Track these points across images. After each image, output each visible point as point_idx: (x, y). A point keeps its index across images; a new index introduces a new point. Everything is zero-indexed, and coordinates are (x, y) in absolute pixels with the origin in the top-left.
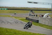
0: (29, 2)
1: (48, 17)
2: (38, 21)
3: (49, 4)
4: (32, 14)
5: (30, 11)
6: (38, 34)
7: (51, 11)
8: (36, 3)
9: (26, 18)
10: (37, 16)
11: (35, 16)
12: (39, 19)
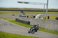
0: (19, 2)
1: (40, 18)
2: (29, 22)
3: (41, 4)
4: (23, 15)
5: (21, 12)
6: (30, 36)
7: (43, 11)
8: (27, 3)
9: (16, 19)
10: (28, 17)
11: (26, 17)
12: (31, 20)
